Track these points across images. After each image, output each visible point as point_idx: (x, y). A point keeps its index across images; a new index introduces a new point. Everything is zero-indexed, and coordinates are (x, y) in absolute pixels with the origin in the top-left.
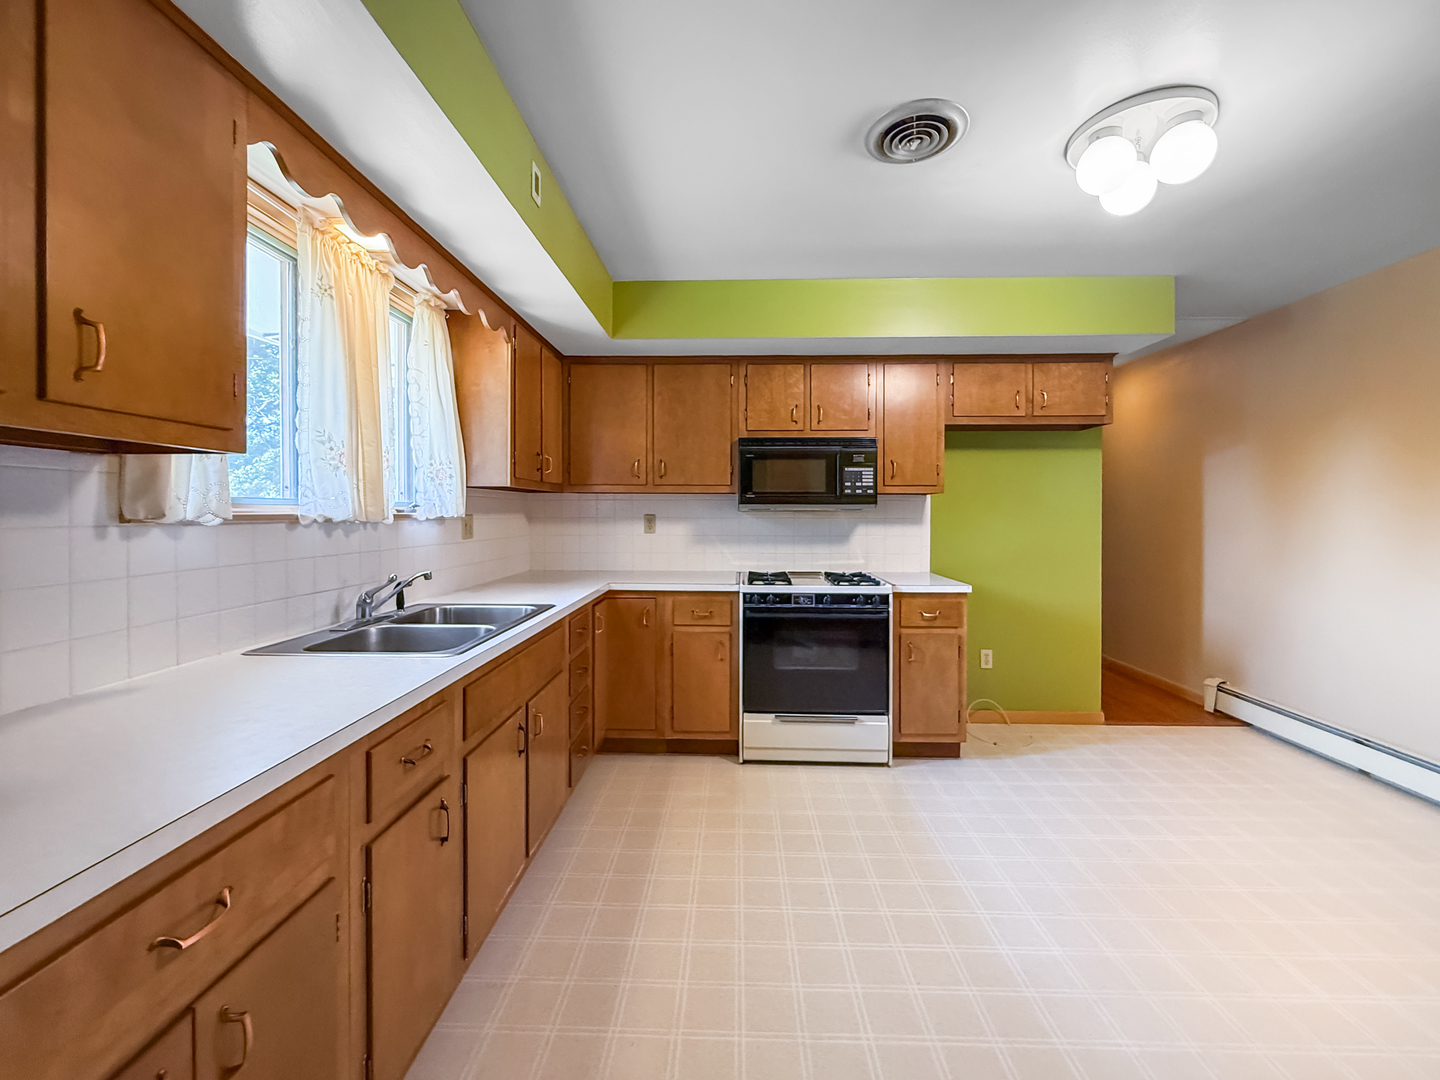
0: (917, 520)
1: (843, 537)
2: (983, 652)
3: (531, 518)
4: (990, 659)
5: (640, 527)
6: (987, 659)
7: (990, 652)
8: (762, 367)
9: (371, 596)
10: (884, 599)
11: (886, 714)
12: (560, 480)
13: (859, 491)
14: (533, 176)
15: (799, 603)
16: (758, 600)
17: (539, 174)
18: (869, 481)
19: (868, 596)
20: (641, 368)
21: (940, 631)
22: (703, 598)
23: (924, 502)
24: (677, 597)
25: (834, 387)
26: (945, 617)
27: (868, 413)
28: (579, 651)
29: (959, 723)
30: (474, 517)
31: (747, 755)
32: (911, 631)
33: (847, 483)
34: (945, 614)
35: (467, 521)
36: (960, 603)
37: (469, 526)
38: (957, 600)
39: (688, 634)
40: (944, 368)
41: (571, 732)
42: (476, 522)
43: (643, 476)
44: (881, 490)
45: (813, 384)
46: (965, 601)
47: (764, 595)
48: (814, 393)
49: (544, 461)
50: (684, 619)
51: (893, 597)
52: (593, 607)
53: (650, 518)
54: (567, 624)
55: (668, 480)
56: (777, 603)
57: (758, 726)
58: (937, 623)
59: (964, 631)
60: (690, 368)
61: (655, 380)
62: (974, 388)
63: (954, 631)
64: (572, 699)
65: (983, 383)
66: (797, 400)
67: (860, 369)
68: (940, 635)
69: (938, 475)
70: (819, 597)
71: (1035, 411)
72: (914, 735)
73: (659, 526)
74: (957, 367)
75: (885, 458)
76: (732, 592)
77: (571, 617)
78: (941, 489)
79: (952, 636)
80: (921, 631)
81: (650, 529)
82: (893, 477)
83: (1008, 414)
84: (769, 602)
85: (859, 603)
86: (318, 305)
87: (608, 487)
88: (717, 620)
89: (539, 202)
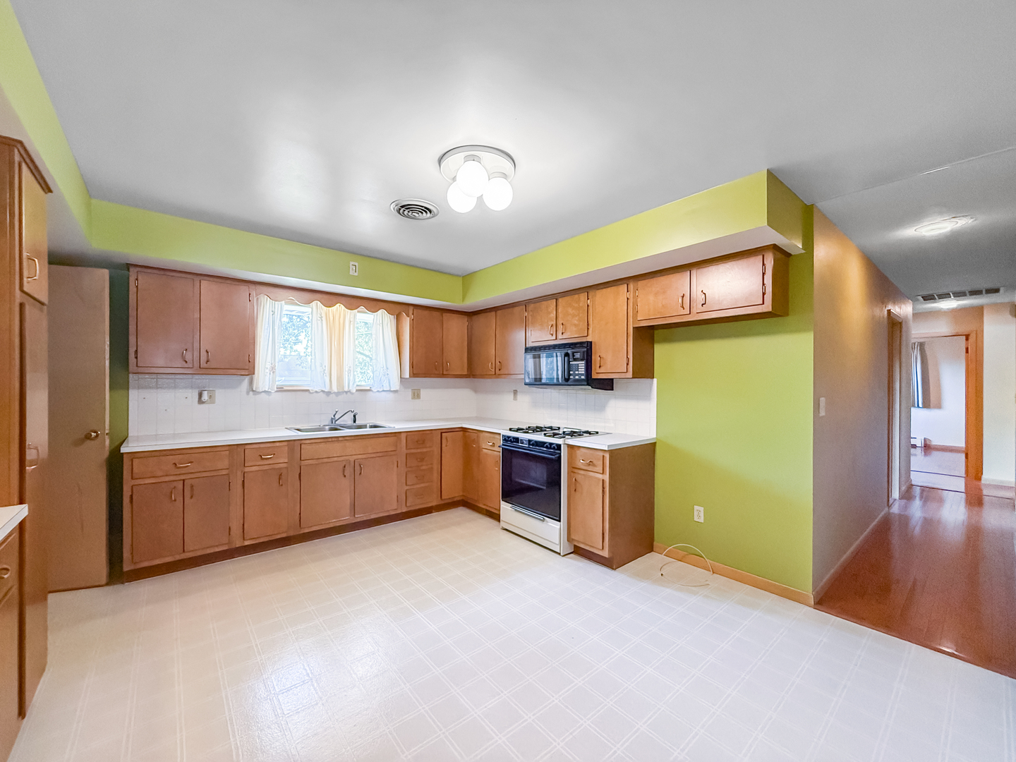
0: (647, 397)
1: (601, 408)
2: (696, 508)
3: (476, 391)
4: (702, 514)
5: (512, 396)
6: (699, 514)
7: (702, 509)
8: (538, 304)
9: (334, 416)
10: (559, 447)
11: (560, 521)
12: (465, 373)
13: (577, 377)
14: (351, 266)
15: (522, 443)
16: (506, 439)
17: (357, 264)
18: (582, 370)
19: (551, 444)
20: (493, 313)
21: (591, 474)
22: (492, 435)
23: (652, 384)
24: (484, 434)
25: (570, 310)
26: (594, 465)
27: (588, 325)
28: (419, 451)
29: (603, 542)
30: (422, 390)
31: (503, 524)
32: (576, 471)
33: (571, 372)
34: (595, 462)
35: (416, 391)
36: (603, 456)
37: (416, 394)
38: (601, 454)
39: (486, 454)
40: (631, 286)
41: (408, 483)
42: (423, 393)
43: (493, 370)
44: (594, 376)
45: (560, 310)
46: (607, 456)
47: (509, 437)
48: (560, 315)
49: (445, 365)
50: (486, 445)
51: (566, 446)
52: (441, 433)
53: (515, 392)
54: (403, 436)
55: (502, 372)
56: (514, 442)
57: (506, 509)
58: (590, 468)
59: (607, 477)
60: (510, 310)
61: (498, 317)
62: (651, 298)
63: (600, 476)
64: (410, 469)
65: (656, 294)
66: (553, 321)
67: (583, 296)
68: (591, 477)
69: (628, 364)
70: (530, 441)
71: (697, 307)
72: (578, 541)
73: (519, 396)
74: (641, 283)
75: (595, 354)
76: (500, 434)
77: (409, 433)
78: (630, 374)
79: (599, 479)
80: (582, 472)
81: (515, 398)
82: (600, 367)
83: (676, 313)
84: (511, 441)
85: (547, 447)
86: (319, 322)
87: (483, 376)
88: (496, 448)
89: (356, 274)
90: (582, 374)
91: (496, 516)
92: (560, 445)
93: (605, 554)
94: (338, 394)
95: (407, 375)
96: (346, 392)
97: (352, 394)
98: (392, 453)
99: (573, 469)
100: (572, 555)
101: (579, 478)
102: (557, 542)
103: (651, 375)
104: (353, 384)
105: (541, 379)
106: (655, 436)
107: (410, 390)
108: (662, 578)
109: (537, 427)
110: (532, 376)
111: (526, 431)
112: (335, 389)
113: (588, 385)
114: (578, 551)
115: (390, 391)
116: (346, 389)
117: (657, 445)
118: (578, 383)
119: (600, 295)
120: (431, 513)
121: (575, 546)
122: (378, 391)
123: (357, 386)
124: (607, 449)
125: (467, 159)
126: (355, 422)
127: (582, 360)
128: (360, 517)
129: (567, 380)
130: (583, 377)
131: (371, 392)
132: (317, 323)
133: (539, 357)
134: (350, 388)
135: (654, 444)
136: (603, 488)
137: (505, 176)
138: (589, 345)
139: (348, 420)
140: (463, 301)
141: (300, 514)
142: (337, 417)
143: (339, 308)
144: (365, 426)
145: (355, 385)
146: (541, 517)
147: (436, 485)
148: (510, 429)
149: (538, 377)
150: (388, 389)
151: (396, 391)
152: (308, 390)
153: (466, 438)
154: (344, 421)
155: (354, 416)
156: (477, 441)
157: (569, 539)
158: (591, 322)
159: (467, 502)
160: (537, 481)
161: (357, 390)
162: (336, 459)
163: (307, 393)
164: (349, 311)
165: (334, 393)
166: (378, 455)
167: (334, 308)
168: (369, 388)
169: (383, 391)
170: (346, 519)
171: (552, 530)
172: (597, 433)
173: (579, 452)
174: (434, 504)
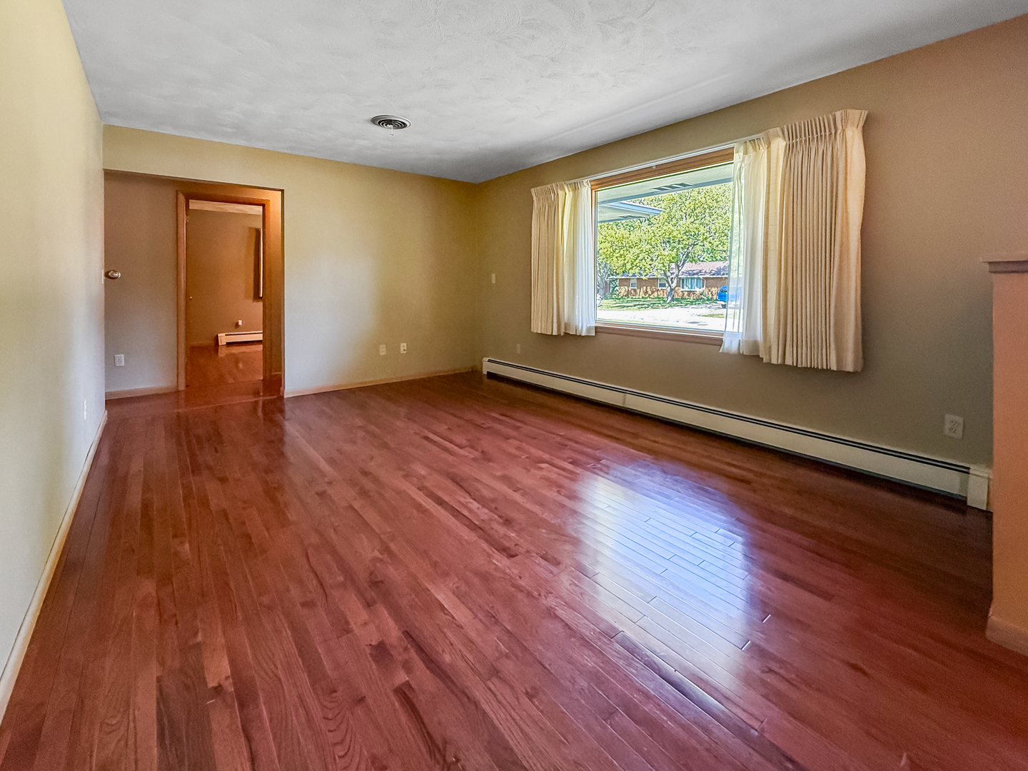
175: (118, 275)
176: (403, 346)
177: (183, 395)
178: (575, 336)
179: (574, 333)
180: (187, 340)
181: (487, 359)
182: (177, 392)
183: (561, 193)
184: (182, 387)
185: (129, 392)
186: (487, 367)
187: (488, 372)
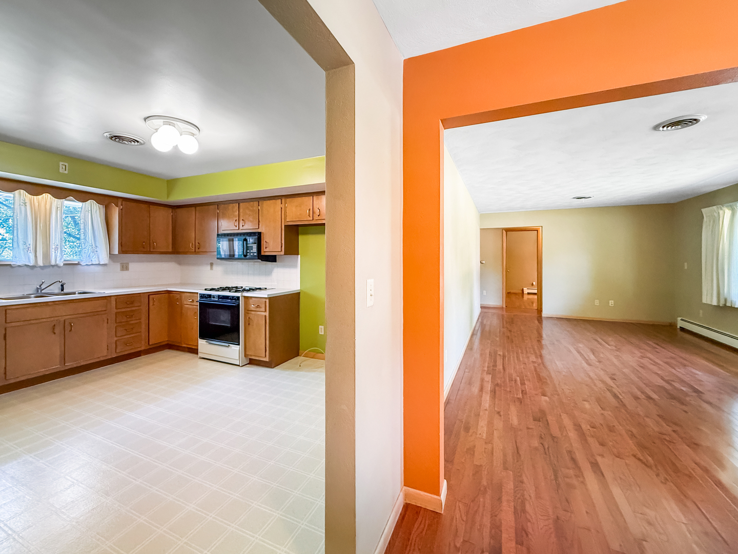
0: (295, 266)
1: (269, 273)
2: (320, 327)
3: (180, 263)
5: (209, 267)
6: (322, 330)
7: (323, 327)
8: (226, 205)
9: (40, 286)
10: (238, 298)
11: (239, 345)
12: (170, 250)
13: (252, 254)
14: (61, 166)
15: (214, 298)
16: (202, 296)
17: (67, 164)
18: (255, 250)
19: (233, 297)
20: (193, 208)
21: (259, 313)
22: (191, 294)
23: (298, 257)
24: (185, 294)
25: (247, 212)
26: (260, 307)
27: (259, 222)
28: (129, 309)
29: (266, 352)
30: (130, 264)
31: (200, 355)
32: (250, 312)
33: (248, 251)
34: (260, 306)
35: (124, 265)
36: (265, 301)
37: (125, 267)
38: (264, 300)
39: (188, 308)
40: (283, 200)
41: (117, 335)
42: (132, 266)
43: (194, 249)
44: (262, 254)
45: (241, 211)
46: (267, 301)
47: (204, 295)
48: (241, 214)
49: (152, 245)
50: (187, 302)
51: (243, 298)
52: (149, 295)
53: (212, 264)
54: (113, 299)
55: (200, 250)
56: (208, 297)
57: (203, 344)
58: (258, 309)
59: (267, 314)
60: (206, 207)
61: (197, 212)
62: (294, 209)
63: (264, 314)
64: (118, 324)
65: (297, 206)
66: (236, 217)
67: (256, 203)
68: (259, 315)
69: (281, 247)
70: (219, 296)
71: (316, 217)
72: (251, 355)
73: (214, 267)
74: (288, 200)
75: (263, 240)
76: (198, 293)
77: (118, 297)
78: (283, 253)
79: (263, 315)
80: (253, 313)
81: (211, 268)
82: (266, 248)
83: (306, 219)
84: (205, 297)
85: (230, 299)
86: (23, 208)
87: (185, 253)
88: (195, 303)
89: (66, 172)
90: (255, 253)
91: (194, 351)
92: (239, 297)
93: (267, 359)
94: (42, 268)
95: (116, 252)
96: (53, 266)
97: (59, 267)
98: (103, 312)
99: (247, 311)
100: (248, 365)
101: (250, 315)
102: (238, 358)
103: (296, 253)
104: (61, 259)
105: (234, 255)
106: (299, 289)
107: (119, 264)
108: (300, 367)
109: (226, 287)
110: (227, 253)
111: (218, 290)
112: (40, 263)
113: (259, 259)
114: (252, 362)
115: (99, 264)
116: (53, 263)
117: (301, 294)
118: (252, 258)
119: (266, 204)
120: (140, 356)
121: (250, 359)
122: (87, 265)
123: (65, 260)
124: (267, 297)
125: (165, 123)
126: (62, 290)
127: (255, 243)
128: (69, 365)
129: (245, 256)
130: (255, 254)
131: (79, 266)
132: (20, 208)
133: (233, 240)
134: (57, 263)
135: (299, 293)
136: (265, 320)
137: (193, 135)
138: (260, 234)
139: (56, 288)
140: (168, 197)
141: (5, 368)
142: (43, 287)
143: (47, 197)
144: (74, 293)
145: (63, 260)
146: (227, 345)
147: (144, 334)
148: (206, 290)
149: (232, 254)
150: (97, 263)
151: (105, 265)
152: (10, 265)
153: (170, 299)
154: (51, 290)
155: (62, 286)
156: (180, 300)
157: (246, 355)
158: (260, 220)
159: (171, 345)
160: (224, 322)
161: (64, 264)
162: (44, 320)
163: (8, 267)
164: (56, 199)
165: (40, 267)
166: (88, 315)
167: (40, 197)
168: (77, 262)
169: (92, 264)
170: (56, 367)
171: (233, 352)
172: (266, 288)
173: (251, 301)
174: (143, 348)
175: (484, 262)
176: (611, 303)
177: (505, 309)
178: (731, 307)
179: (730, 306)
180: (506, 290)
181: (680, 318)
182: (503, 308)
183: (721, 212)
184: (504, 306)
185: (487, 305)
186: (680, 324)
187: (680, 327)
